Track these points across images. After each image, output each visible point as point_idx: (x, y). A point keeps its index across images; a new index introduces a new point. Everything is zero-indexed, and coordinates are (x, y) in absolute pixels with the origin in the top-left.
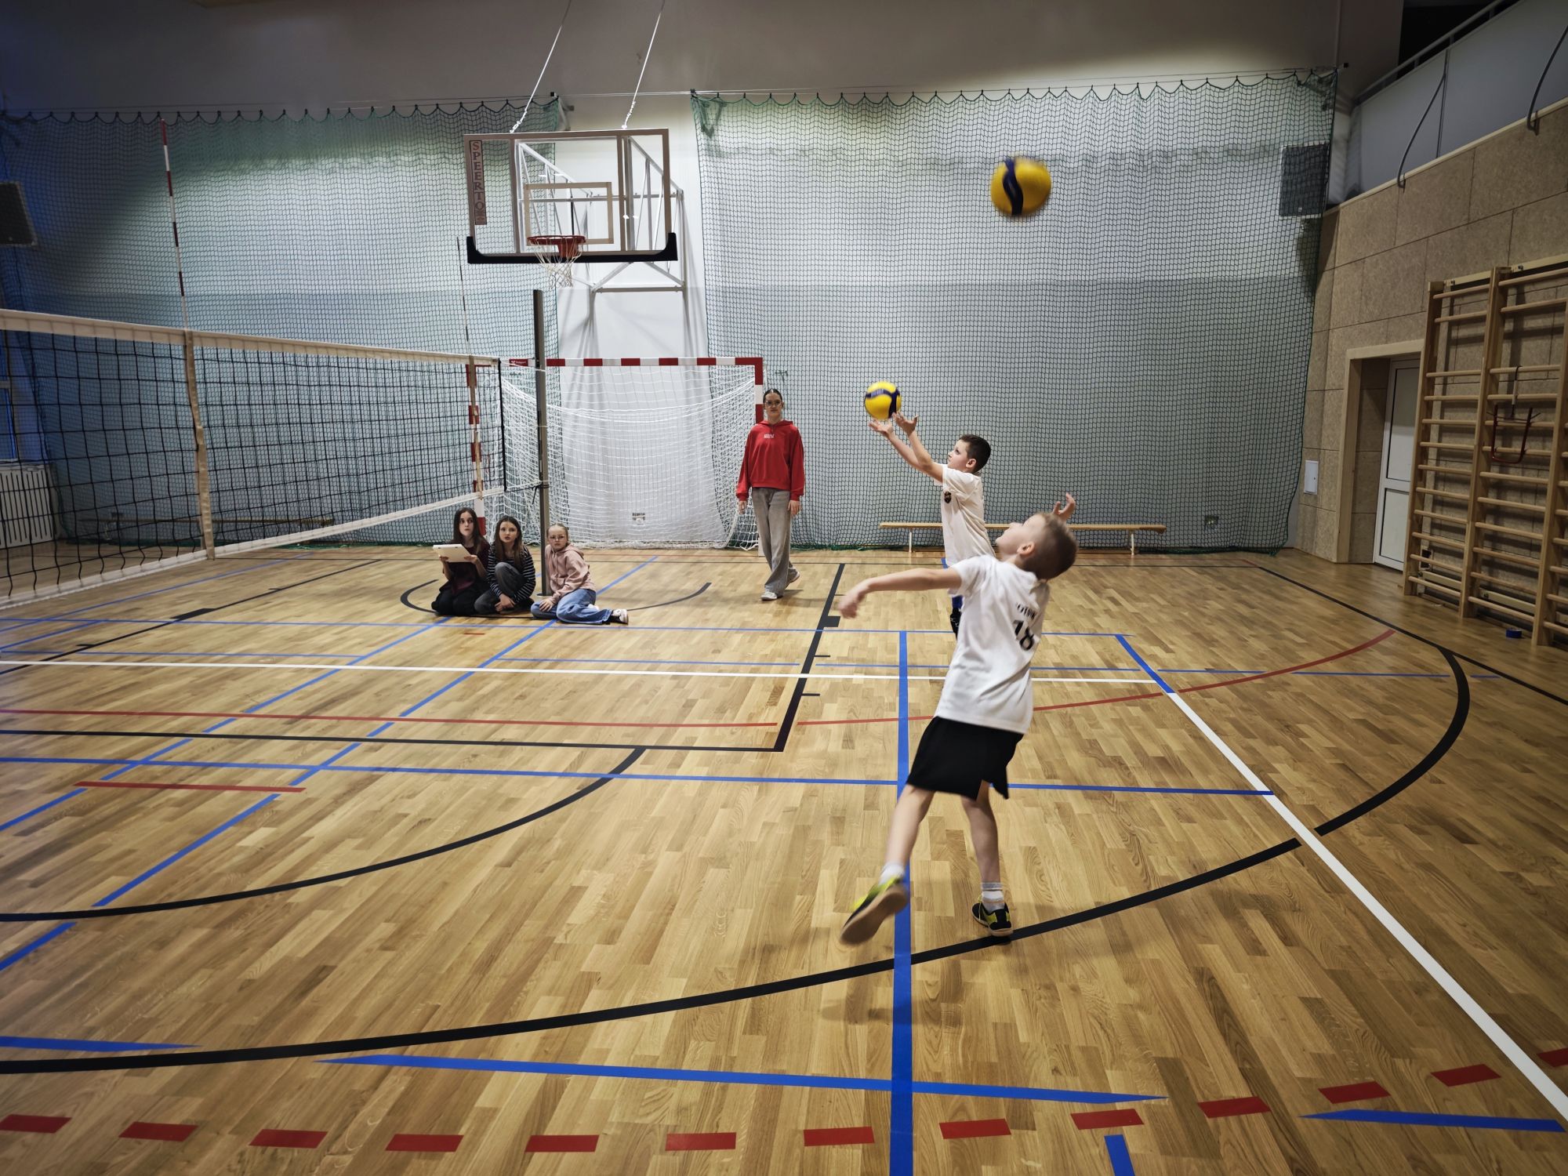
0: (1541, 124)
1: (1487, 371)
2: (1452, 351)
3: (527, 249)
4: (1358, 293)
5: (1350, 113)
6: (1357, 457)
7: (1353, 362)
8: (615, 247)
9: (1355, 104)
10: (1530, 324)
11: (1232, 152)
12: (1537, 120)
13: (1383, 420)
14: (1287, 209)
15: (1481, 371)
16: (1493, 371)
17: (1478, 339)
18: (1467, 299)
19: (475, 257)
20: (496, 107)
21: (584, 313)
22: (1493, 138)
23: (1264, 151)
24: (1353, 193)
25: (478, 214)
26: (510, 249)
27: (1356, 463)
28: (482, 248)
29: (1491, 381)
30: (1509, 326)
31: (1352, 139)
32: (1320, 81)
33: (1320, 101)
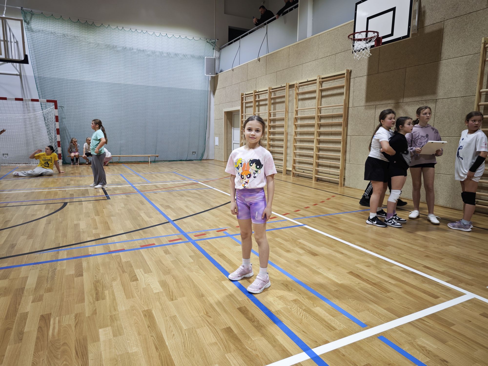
0: (260, 60)
1: (254, 113)
2: (246, 109)
4: (225, 95)
5: (219, 52)
6: (227, 136)
7: (225, 112)
8: (2, 57)
9: (220, 49)
10: (261, 103)
11: (193, 56)
12: (259, 59)
13: (232, 127)
14: (207, 73)
15: (253, 113)
16: (255, 113)
17: (251, 106)
18: (249, 97)
22: (251, 62)
23: (201, 58)
24: (221, 71)
27: (227, 137)
30: (257, 104)
31: (219, 58)
32: (212, 42)
33: (212, 47)
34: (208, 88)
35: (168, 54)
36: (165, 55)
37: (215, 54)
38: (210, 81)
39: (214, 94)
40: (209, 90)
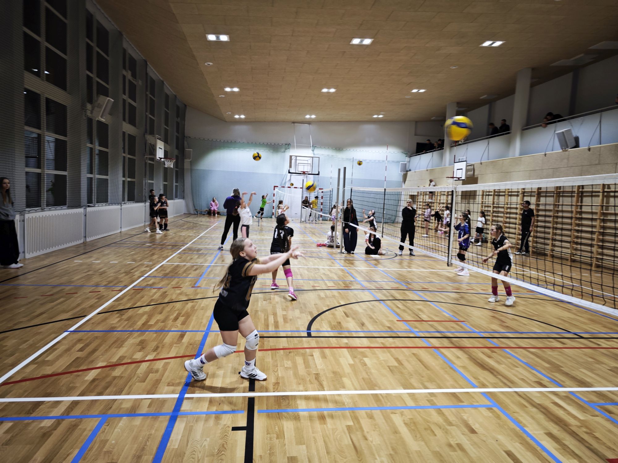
3: (297, 172)
8: (310, 173)
9: (410, 157)
11: (393, 162)
12: (427, 169)
14: (401, 172)
19: (289, 172)
20: (280, 144)
21: (289, 179)
22: (424, 170)
23: (398, 162)
24: (410, 170)
25: (290, 166)
26: (294, 172)
28: (290, 171)
29: (423, 199)
31: (409, 162)
32: (405, 153)
33: (405, 155)
34: (401, 179)
35: (379, 161)
36: (377, 161)
37: (407, 159)
38: (403, 176)
39: (405, 183)
40: (402, 180)
